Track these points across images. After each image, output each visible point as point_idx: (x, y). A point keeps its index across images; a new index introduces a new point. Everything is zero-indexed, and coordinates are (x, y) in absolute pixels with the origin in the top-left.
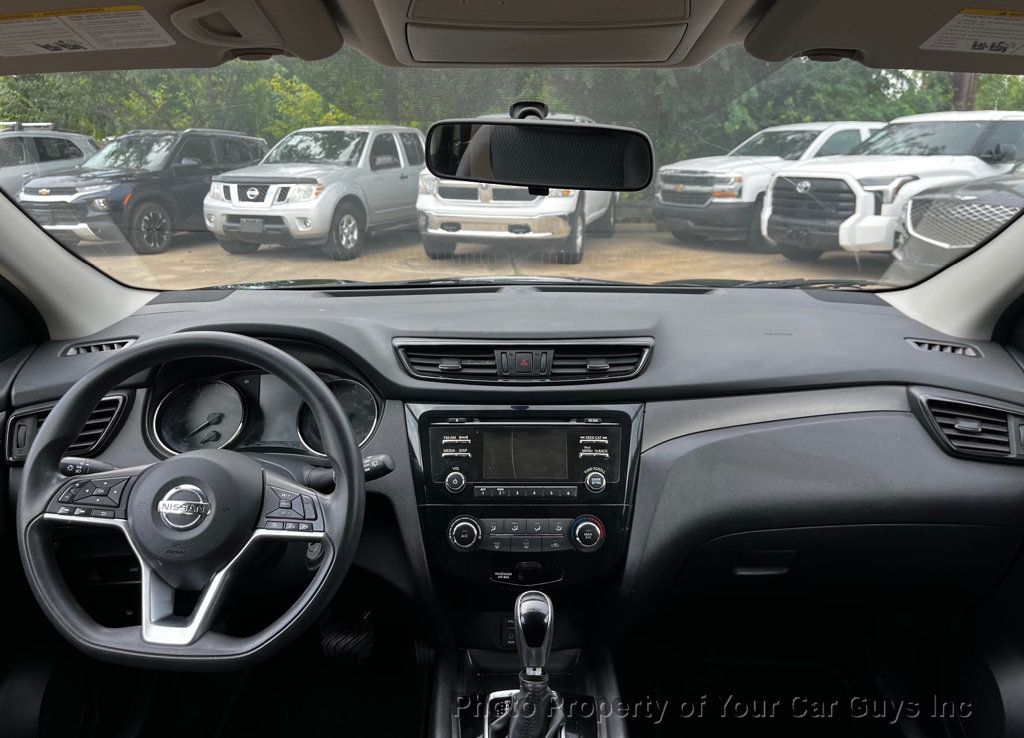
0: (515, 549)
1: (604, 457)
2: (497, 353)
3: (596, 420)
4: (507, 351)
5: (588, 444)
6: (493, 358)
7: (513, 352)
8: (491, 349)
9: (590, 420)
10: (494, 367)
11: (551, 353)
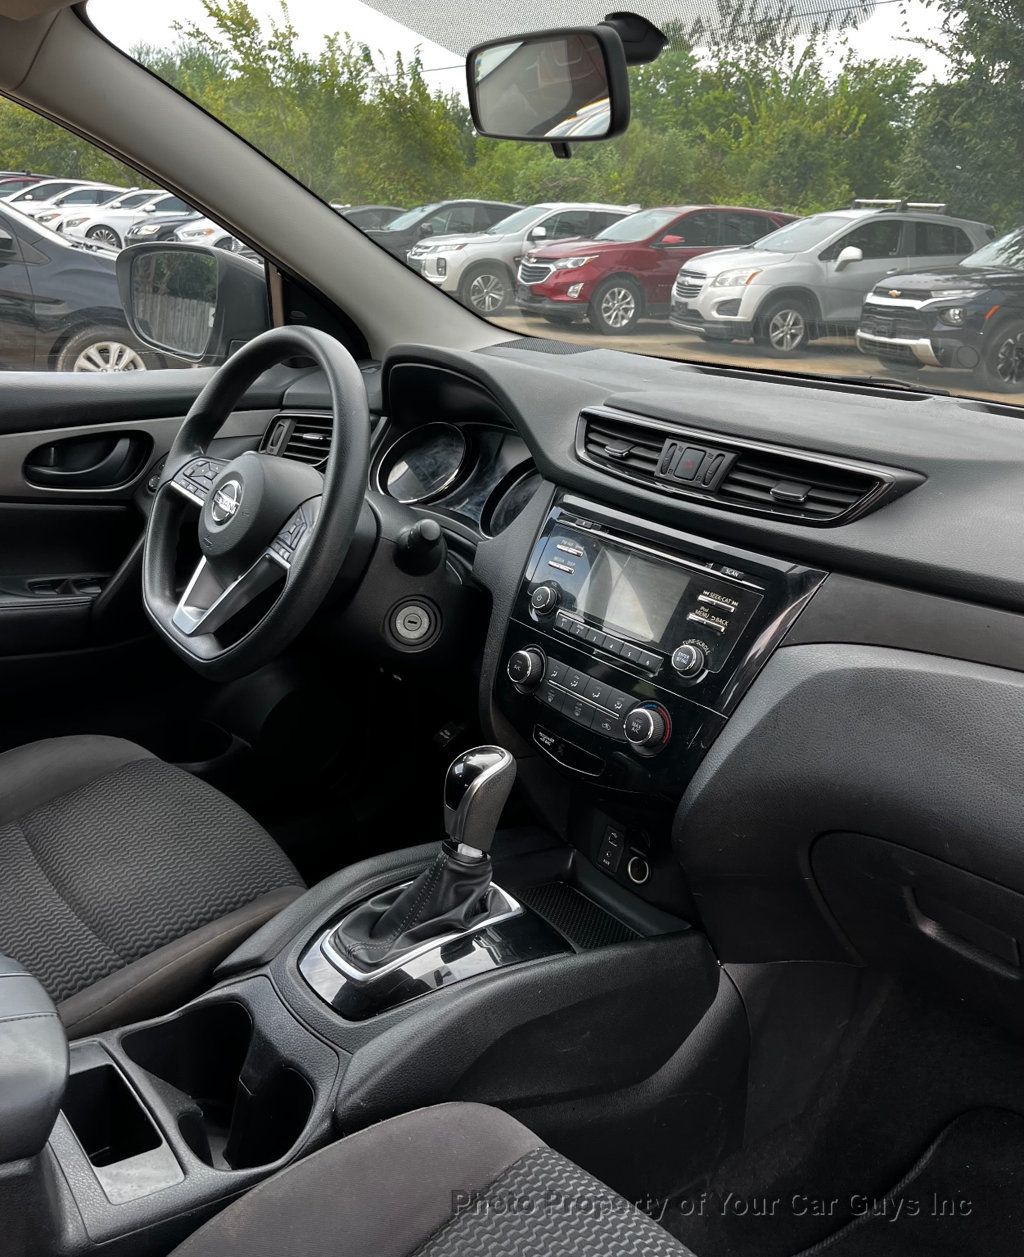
0: (565, 712)
1: (719, 630)
2: (668, 442)
3: (736, 573)
4: (679, 444)
5: (706, 605)
6: (659, 450)
7: (685, 445)
8: (662, 435)
9: (728, 571)
10: (654, 462)
11: (729, 456)
